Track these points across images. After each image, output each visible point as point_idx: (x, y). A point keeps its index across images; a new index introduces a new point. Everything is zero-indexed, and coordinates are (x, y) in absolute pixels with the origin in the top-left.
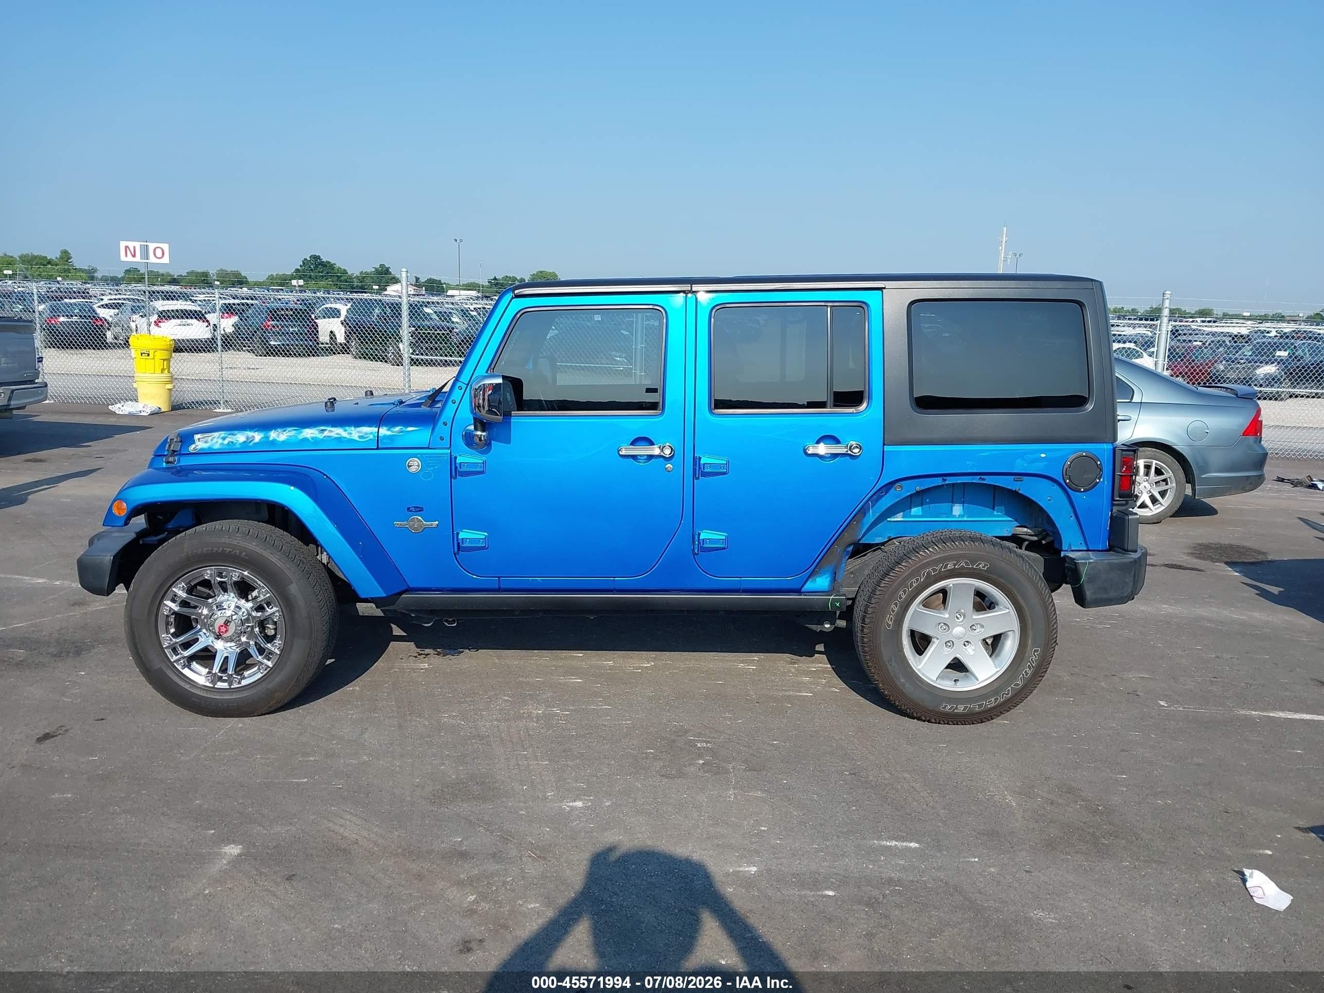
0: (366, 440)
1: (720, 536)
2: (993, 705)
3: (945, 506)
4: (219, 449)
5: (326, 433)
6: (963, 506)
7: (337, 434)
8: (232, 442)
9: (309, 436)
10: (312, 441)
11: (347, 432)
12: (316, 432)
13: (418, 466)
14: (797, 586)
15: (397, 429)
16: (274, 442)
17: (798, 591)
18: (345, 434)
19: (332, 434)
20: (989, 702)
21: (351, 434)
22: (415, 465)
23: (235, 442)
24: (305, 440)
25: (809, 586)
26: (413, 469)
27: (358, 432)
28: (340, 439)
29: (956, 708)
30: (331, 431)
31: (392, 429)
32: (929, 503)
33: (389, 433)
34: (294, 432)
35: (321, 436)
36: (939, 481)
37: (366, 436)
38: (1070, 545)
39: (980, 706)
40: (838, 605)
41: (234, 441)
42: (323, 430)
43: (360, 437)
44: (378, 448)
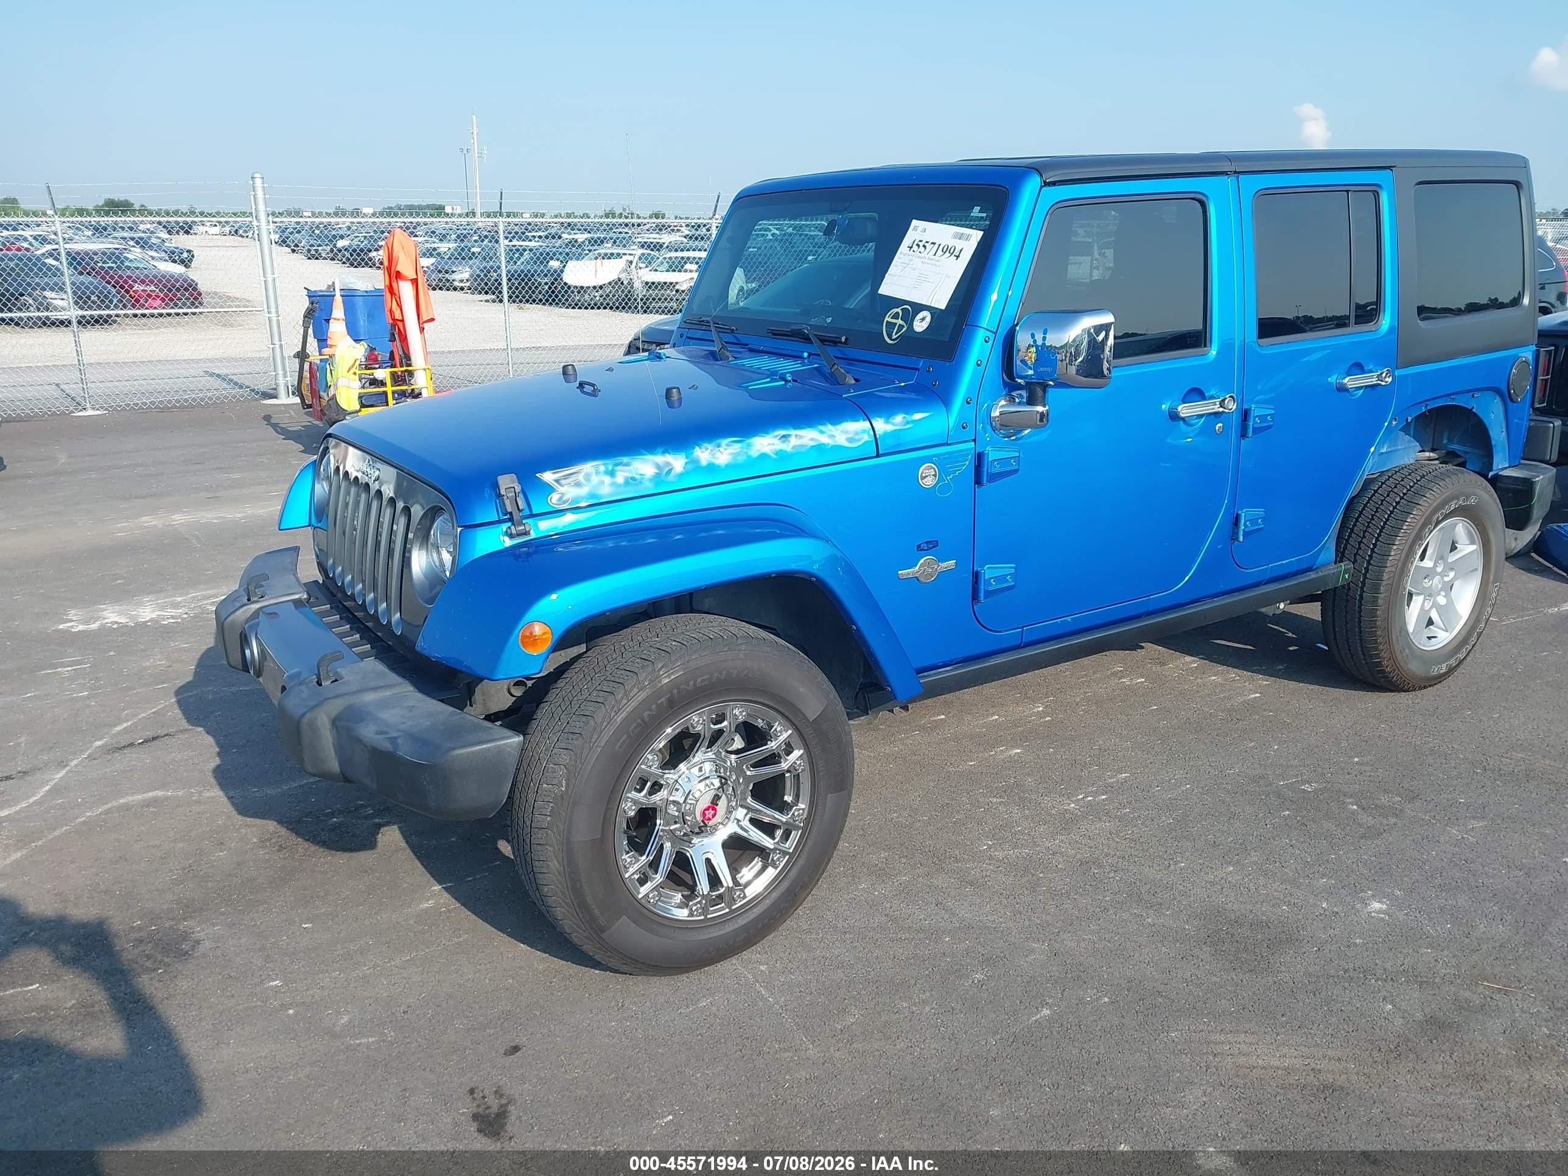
0: (860, 443)
4: (611, 495)
5: (793, 441)
7: (812, 439)
8: (633, 479)
9: (767, 450)
10: (774, 456)
11: (826, 435)
12: (776, 441)
13: (935, 476)
15: (899, 418)
16: (711, 467)
17: (1313, 568)
18: (824, 439)
19: (804, 441)
21: (834, 436)
22: (928, 476)
23: (638, 477)
24: (763, 456)
25: (1321, 559)
26: (929, 482)
27: (842, 432)
28: (820, 448)
30: (801, 437)
31: (891, 420)
33: (889, 428)
34: (738, 445)
35: (787, 447)
37: (857, 437)
40: (1347, 577)
41: (634, 475)
42: (784, 436)
43: (850, 440)
44: (878, 455)
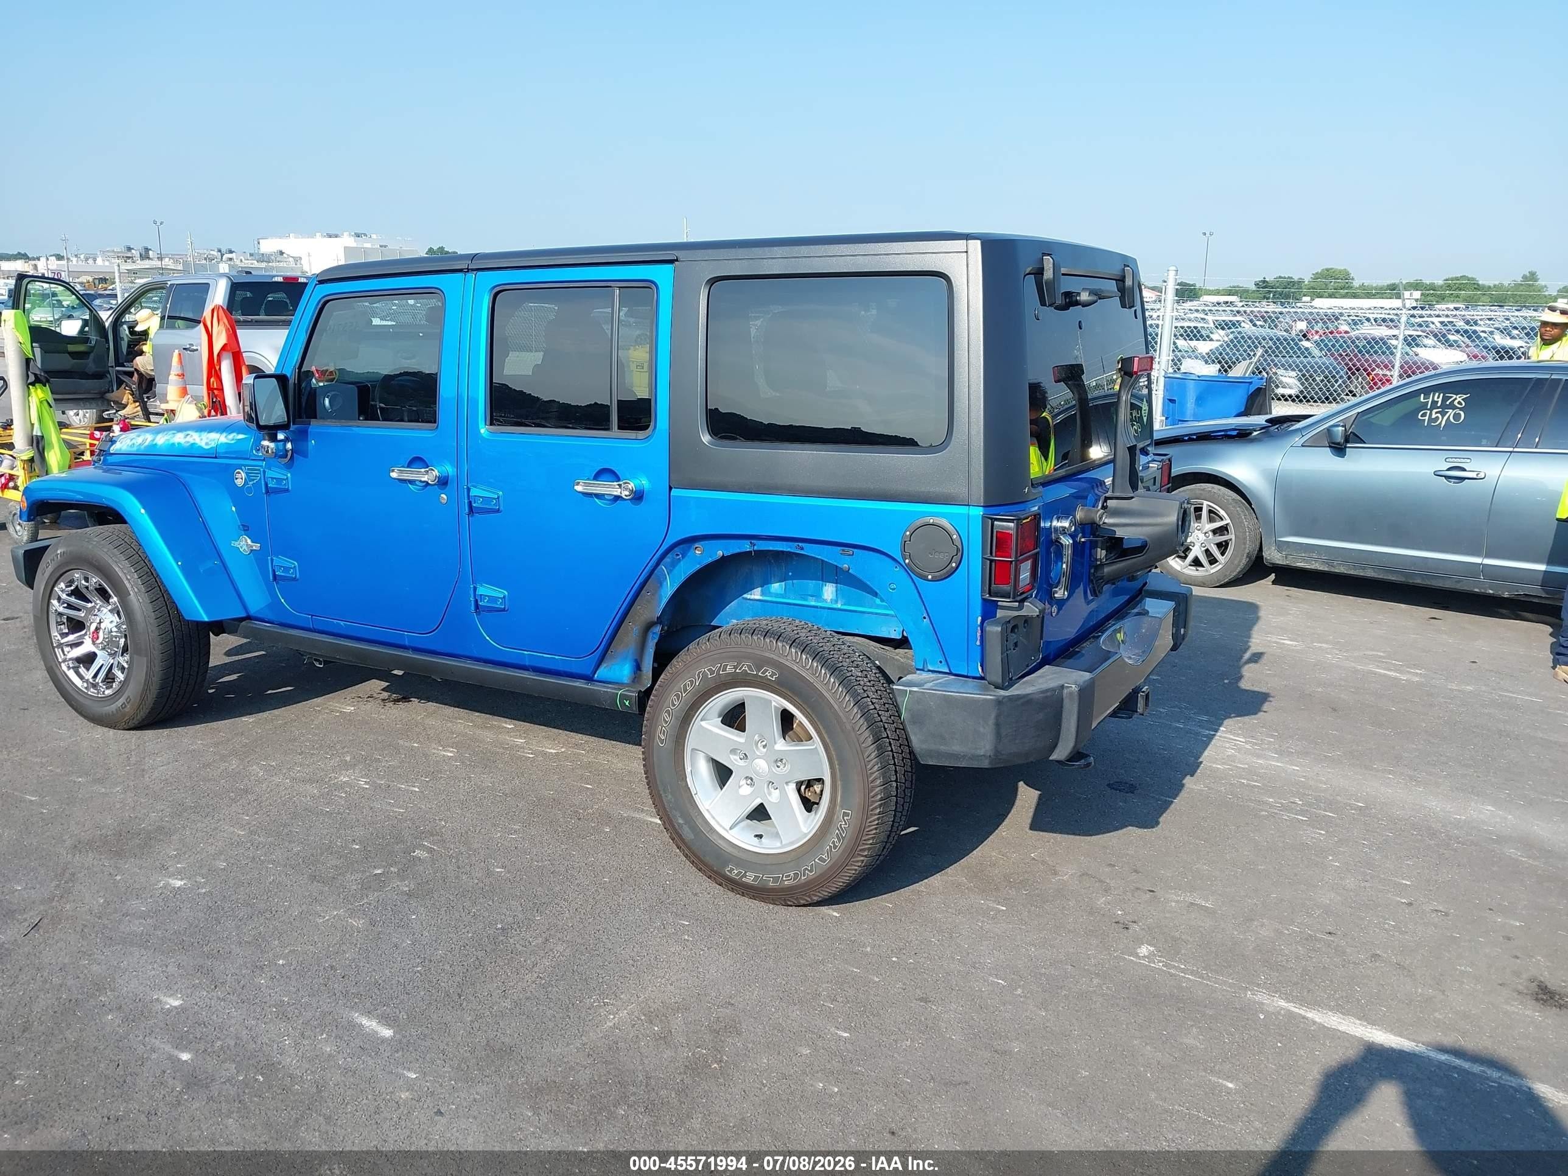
0: (210, 447)
1: (499, 593)
2: (791, 882)
3: (811, 584)
5: (188, 439)
6: (836, 587)
7: (194, 439)
9: (177, 441)
11: (200, 438)
12: (183, 437)
13: (242, 479)
14: (589, 672)
15: (232, 436)
17: (589, 679)
18: (198, 440)
19: (191, 440)
20: (786, 877)
21: (202, 440)
22: (238, 478)
24: (174, 444)
25: (602, 673)
26: (239, 483)
27: (207, 438)
28: (193, 446)
29: (745, 876)
30: (191, 437)
31: (228, 436)
32: (792, 578)
33: (225, 441)
35: (184, 441)
36: (746, 546)
37: (210, 443)
38: (925, 662)
39: (776, 880)
40: (627, 704)
42: (187, 435)
43: (206, 444)
44: (215, 457)
